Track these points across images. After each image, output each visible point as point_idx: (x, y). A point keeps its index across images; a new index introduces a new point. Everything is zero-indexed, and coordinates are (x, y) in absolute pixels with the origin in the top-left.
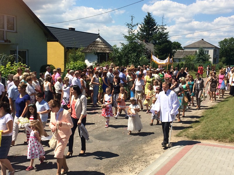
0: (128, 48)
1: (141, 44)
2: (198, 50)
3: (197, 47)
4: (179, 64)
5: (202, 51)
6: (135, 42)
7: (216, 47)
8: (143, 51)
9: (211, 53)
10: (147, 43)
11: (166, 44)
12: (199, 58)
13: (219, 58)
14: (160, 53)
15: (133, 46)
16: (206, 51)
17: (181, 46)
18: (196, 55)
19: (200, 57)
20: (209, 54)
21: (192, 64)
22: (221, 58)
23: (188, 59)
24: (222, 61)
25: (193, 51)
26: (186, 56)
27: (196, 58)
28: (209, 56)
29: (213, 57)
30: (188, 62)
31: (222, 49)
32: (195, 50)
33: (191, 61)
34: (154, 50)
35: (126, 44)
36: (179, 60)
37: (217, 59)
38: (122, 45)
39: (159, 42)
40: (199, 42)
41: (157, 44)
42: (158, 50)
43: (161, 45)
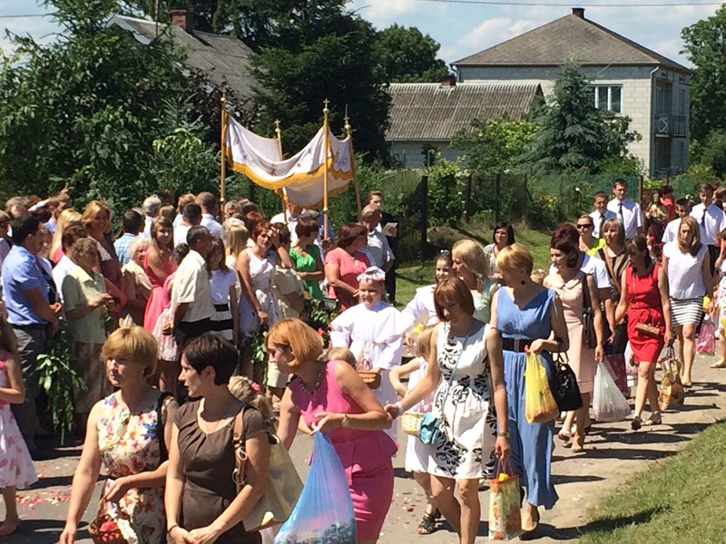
0: (67, 74)
1: (156, 42)
2: (552, 83)
3: (542, 60)
4: (425, 178)
5: (575, 87)
6: (116, 29)
7: (667, 66)
8: (175, 93)
9: (636, 100)
10: (205, 37)
11: (335, 39)
12: (562, 139)
13: (689, 134)
14: (292, 103)
15: (101, 54)
16: (603, 90)
17: (439, 55)
18: (541, 120)
19: (569, 131)
20: (623, 114)
21: (512, 181)
22: (700, 133)
23: (483, 147)
24: (709, 153)
25: (521, 92)
26: (476, 124)
27: (539, 136)
28: (626, 122)
29: (654, 131)
30: (486, 166)
31: (708, 73)
32: (535, 83)
33: (506, 157)
34: (255, 83)
35: (53, 40)
36: (428, 150)
37: (675, 141)
38: (20, 50)
39: (281, 30)
40: (556, 30)
41: (273, 42)
42: (279, 86)
43: (296, 50)
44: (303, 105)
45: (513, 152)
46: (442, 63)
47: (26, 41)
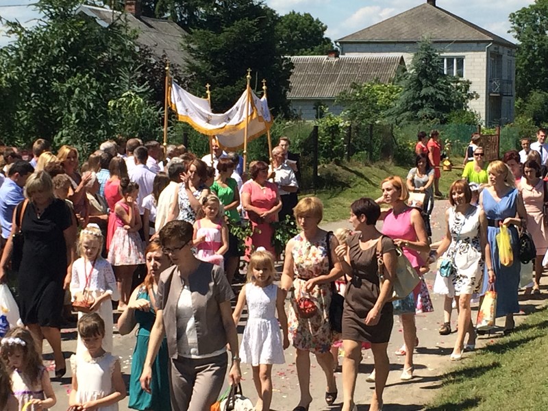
0: (46, 50)
1: (112, 25)
2: (411, 55)
3: (404, 38)
4: (316, 128)
5: (429, 58)
6: (82, 15)
7: (498, 42)
8: (127, 64)
9: (475, 68)
10: (150, 21)
11: (248, 23)
12: (419, 98)
13: (515, 93)
14: (215, 71)
15: (72, 35)
16: (450, 60)
17: (326, 34)
18: (403, 83)
19: (423, 92)
20: (465, 78)
21: (382, 129)
22: (524, 93)
23: (362, 104)
24: (530, 107)
25: (389, 62)
26: (354, 86)
27: (402, 95)
28: (468, 84)
29: (489, 91)
30: (362, 118)
31: (530, 47)
32: (398, 55)
33: (377, 111)
34: (187, 56)
35: (35, 23)
36: (318, 106)
37: (505, 99)
38: (10, 32)
39: (207, 16)
40: (414, 15)
41: (201, 25)
42: (206, 58)
43: (219, 31)
44: (223, 73)
45: (382, 108)
46: (328, 40)
47: (14, 25)
